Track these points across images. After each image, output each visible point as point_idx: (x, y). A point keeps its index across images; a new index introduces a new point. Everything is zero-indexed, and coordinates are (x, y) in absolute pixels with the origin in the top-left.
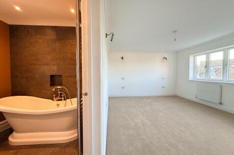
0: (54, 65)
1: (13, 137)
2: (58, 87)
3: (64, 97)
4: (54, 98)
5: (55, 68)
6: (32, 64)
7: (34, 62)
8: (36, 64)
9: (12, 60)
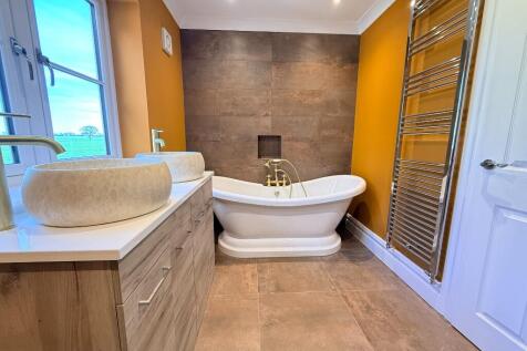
0: (267, 115)
1: (224, 241)
2: (275, 160)
3: (286, 179)
4: (269, 182)
5: (267, 122)
6: (225, 114)
7: (229, 111)
8: (231, 114)
9: (187, 104)
